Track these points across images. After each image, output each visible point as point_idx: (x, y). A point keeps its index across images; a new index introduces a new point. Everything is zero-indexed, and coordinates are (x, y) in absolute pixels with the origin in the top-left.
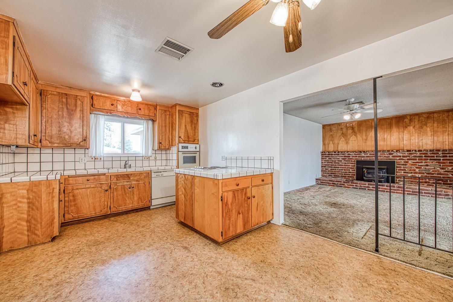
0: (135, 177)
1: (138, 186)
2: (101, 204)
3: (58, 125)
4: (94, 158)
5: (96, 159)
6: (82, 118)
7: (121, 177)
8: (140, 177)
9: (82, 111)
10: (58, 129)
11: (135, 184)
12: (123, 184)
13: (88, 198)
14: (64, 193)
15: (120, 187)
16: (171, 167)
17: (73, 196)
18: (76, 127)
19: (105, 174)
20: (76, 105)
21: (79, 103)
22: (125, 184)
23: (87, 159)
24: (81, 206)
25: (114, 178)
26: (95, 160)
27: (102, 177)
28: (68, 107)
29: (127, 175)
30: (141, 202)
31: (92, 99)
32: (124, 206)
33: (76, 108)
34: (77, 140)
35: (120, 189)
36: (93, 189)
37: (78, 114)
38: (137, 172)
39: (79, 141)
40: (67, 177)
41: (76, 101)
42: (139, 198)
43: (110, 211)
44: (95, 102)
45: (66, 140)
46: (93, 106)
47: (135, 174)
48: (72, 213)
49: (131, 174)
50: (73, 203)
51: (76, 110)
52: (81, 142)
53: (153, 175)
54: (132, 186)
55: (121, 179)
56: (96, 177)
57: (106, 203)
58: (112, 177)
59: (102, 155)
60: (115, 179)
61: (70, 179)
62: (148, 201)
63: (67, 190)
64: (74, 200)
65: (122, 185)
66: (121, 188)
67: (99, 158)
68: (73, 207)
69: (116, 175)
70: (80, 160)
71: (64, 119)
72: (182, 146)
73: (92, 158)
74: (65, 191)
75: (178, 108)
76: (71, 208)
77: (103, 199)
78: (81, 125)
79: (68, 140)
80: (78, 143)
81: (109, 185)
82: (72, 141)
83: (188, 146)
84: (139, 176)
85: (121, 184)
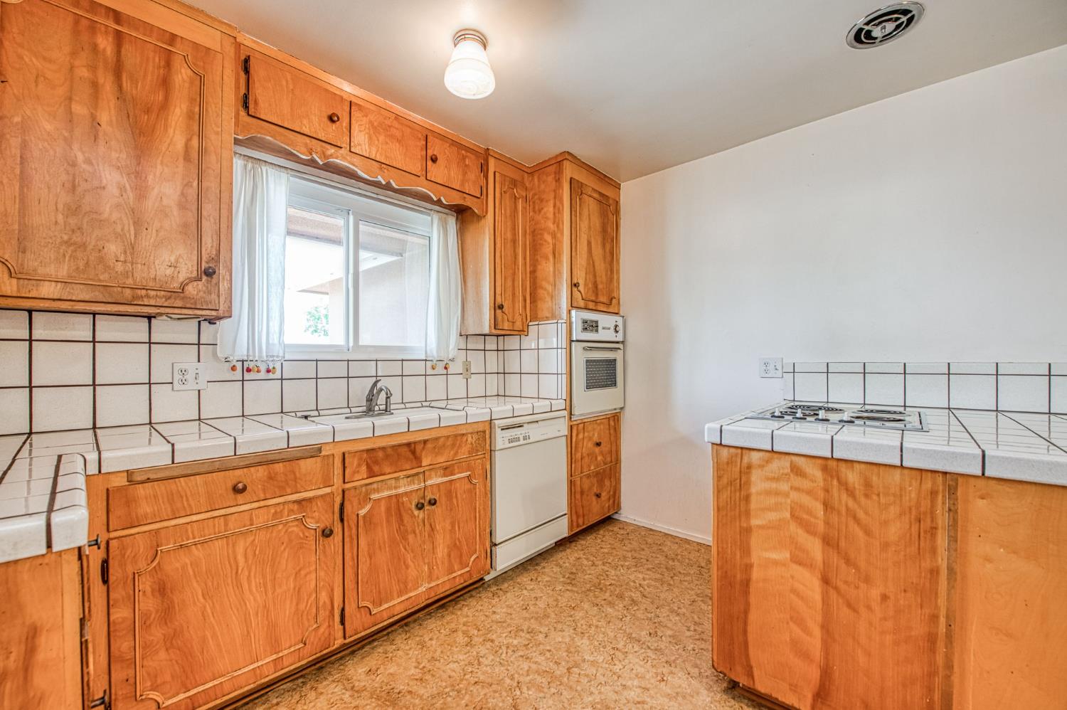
0: (437, 454)
1: (449, 495)
2: (302, 606)
3: (64, 177)
4: (239, 365)
5: (249, 370)
6: (194, 155)
7: (387, 457)
8: (456, 453)
9: (198, 120)
10: (64, 198)
11: (438, 485)
12: (393, 492)
13: (240, 586)
14: (105, 581)
15: (383, 509)
16: (547, 402)
17: (162, 590)
18: (165, 202)
19: (320, 450)
20: (165, 83)
21: (182, 75)
22: (401, 490)
23: (209, 369)
24: (204, 640)
25: (359, 465)
26: (247, 376)
27: (307, 465)
28: (126, 84)
29: (408, 445)
30: (461, 563)
31: (247, 70)
32: (400, 594)
33: (166, 98)
34: (169, 271)
35: (383, 515)
36: (262, 536)
37: (175, 134)
38: (445, 433)
39: (182, 277)
40: (121, 481)
41: (168, 64)
42: (455, 547)
43: (340, 634)
44: (259, 91)
45: (107, 268)
46: (251, 106)
47: (437, 439)
48: (154, 688)
49: (425, 442)
50: (157, 633)
51: (165, 106)
52: (191, 280)
53: (501, 439)
54: (429, 496)
55: (387, 470)
56: (279, 467)
57: (324, 597)
58: (352, 463)
59: (278, 351)
60: (364, 468)
61: (141, 491)
62: (483, 555)
63: (122, 565)
64: (167, 614)
65: (390, 497)
66: (388, 510)
67: (263, 368)
68: (163, 655)
69: (368, 451)
70: (177, 377)
71: (102, 149)
72: (585, 322)
73: (233, 368)
74: (113, 565)
75: (569, 171)
76: (148, 663)
77: (313, 576)
78: (192, 192)
79: (119, 267)
80: (175, 285)
81: (338, 500)
82: (140, 275)
83: (597, 322)
84: (453, 445)
85: (386, 493)
